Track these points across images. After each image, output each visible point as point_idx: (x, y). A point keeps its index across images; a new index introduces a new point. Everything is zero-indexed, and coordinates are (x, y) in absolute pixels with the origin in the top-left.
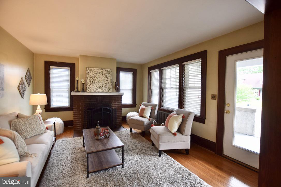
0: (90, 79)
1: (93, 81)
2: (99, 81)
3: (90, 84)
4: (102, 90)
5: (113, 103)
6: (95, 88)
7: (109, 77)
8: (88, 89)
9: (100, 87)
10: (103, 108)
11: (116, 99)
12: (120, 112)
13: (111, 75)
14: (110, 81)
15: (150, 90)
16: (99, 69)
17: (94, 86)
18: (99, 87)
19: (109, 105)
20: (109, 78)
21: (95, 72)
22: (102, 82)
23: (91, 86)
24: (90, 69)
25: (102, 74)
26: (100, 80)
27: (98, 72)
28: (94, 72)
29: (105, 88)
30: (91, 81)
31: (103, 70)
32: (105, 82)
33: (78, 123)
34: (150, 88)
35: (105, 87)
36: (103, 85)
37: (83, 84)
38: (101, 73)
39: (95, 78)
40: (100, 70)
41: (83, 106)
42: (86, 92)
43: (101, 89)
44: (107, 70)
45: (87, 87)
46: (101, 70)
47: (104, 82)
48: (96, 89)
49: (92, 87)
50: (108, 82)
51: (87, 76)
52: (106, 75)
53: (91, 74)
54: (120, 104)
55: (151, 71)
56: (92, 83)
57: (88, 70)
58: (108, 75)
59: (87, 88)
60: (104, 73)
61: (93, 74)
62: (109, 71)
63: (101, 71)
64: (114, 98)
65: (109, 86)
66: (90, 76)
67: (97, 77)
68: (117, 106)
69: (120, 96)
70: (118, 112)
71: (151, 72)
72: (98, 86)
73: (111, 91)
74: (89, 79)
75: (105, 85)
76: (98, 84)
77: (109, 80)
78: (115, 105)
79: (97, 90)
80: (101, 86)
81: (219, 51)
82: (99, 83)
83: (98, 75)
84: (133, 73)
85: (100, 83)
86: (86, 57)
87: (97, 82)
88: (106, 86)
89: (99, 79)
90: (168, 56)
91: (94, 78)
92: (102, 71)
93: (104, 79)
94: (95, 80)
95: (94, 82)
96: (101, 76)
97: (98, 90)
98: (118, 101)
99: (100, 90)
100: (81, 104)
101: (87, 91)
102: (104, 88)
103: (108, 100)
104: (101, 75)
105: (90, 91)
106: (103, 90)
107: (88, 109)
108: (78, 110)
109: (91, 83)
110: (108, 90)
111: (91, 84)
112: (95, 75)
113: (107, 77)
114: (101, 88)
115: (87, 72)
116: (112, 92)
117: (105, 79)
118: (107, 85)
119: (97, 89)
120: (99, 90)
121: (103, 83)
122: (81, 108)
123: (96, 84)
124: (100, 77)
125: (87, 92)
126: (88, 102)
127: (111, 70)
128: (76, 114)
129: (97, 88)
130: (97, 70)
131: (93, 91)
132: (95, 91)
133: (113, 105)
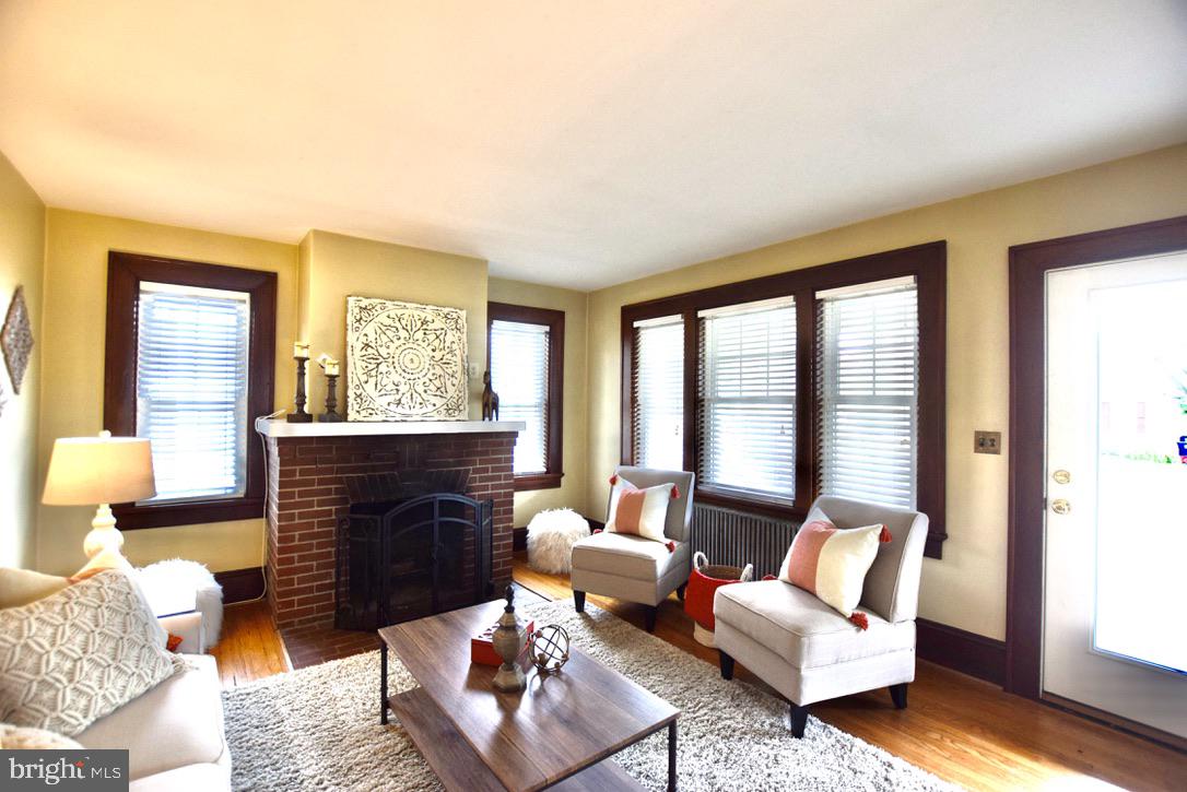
0: (364, 352)
1: (378, 364)
2: (411, 366)
3: (364, 378)
4: (424, 410)
5: (476, 471)
6: (391, 398)
7: (455, 346)
8: (356, 407)
9: (415, 395)
10: (441, 502)
11: (486, 453)
12: (506, 512)
13: (464, 337)
14: (459, 363)
15: (633, 408)
16: (408, 305)
17: (383, 392)
18: (408, 395)
19: (457, 483)
20: (457, 352)
21: (390, 322)
22: (425, 371)
23: (370, 388)
24: (364, 303)
25: (421, 332)
26: (412, 360)
27: (404, 322)
28: (383, 318)
29: (439, 402)
30: (371, 367)
31: (429, 314)
32: (438, 371)
33: (301, 581)
34: (634, 400)
35: (438, 393)
36: (428, 381)
37: (332, 378)
38: (419, 324)
39: (391, 351)
40: (412, 311)
41: (329, 492)
42: (346, 420)
43: (418, 406)
44: (446, 310)
45: (351, 393)
46: (416, 313)
47: (432, 371)
48: (393, 407)
49: (374, 394)
50: (450, 371)
51: (351, 337)
52: (442, 337)
53: (370, 329)
54: (506, 478)
55: (636, 324)
56: (373, 373)
57: (357, 310)
58: (449, 338)
59: (351, 400)
60: (431, 326)
61: (379, 331)
62: (455, 315)
63: (416, 318)
64: (479, 449)
65: (457, 388)
66: (363, 339)
67: (397, 343)
68: (494, 487)
69: (505, 440)
70: (498, 513)
71: (638, 328)
72: (403, 388)
73: (464, 416)
74: (358, 353)
75: (437, 383)
76: (403, 381)
77: (454, 358)
78: (482, 480)
79: (399, 410)
80: (420, 389)
81: (1010, 248)
82: (408, 376)
83: (403, 334)
84: (547, 328)
85: (416, 376)
86: (343, 244)
87: (400, 371)
88: (441, 391)
89: (411, 356)
90: (734, 259)
91: (383, 351)
92: (423, 316)
93: (432, 354)
94: (390, 360)
95: (383, 368)
96: (420, 342)
97: (402, 411)
98: (499, 461)
99: (413, 411)
100: (321, 482)
101: (352, 415)
102: (434, 400)
103: (451, 460)
104: (420, 335)
105: (363, 413)
106: (431, 408)
107: (354, 509)
108: (301, 516)
109: (368, 373)
110: (451, 410)
111: (372, 381)
112: (387, 332)
113: (447, 344)
114: (419, 400)
115: (350, 319)
116: (471, 419)
117: (438, 355)
118: (449, 384)
119: (399, 403)
120: (407, 411)
121: (430, 376)
122: (321, 504)
123: (395, 377)
124: (415, 346)
125: (350, 418)
126: (353, 470)
127: (463, 314)
128: (292, 539)
129: (398, 397)
130: (399, 312)
131: (381, 417)
132: (392, 414)
133: (474, 480)
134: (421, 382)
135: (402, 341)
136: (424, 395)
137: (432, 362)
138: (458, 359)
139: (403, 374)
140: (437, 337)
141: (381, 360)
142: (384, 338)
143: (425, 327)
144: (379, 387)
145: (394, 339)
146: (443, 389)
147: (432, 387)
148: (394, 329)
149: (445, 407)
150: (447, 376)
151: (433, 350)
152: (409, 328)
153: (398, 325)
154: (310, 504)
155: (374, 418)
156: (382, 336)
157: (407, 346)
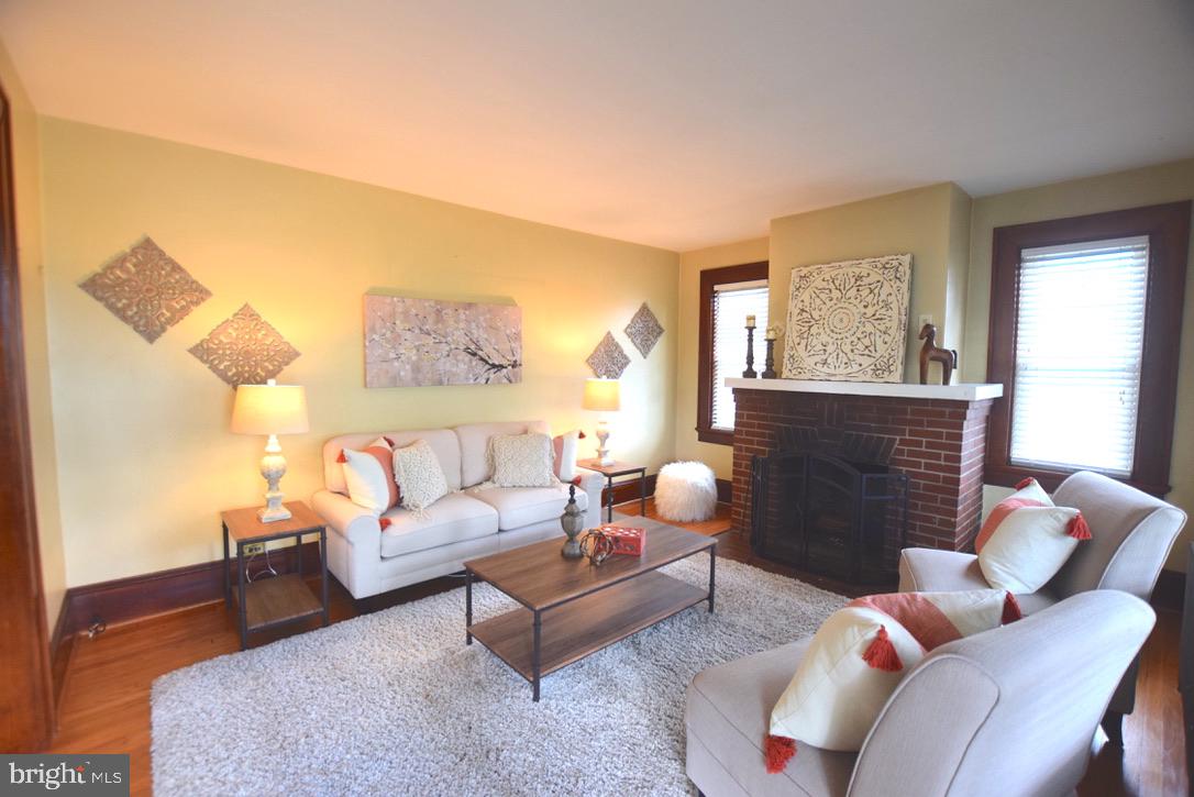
0: (800, 317)
1: (810, 327)
2: (840, 325)
3: (797, 340)
4: (849, 370)
5: (903, 442)
6: (817, 359)
7: (890, 299)
8: (789, 366)
9: (841, 354)
11: (920, 423)
13: (905, 286)
14: (896, 317)
16: (844, 264)
17: (812, 352)
18: (835, 355)
20: (894, 306)
21: (825, 284)
22: (855, 329)
23: (801, 348)
24: (805, 271)
25: (855, 289)
26: (841, 320)
27: (837, 283)
28: (819, 283)
29: (866, 361)
30: (804, 330)
31: (865, 267)
32: (869, 328)
35: (867, 352)
36: (856, 340)
37: (770, 342)
38: (853, 280)
39: (822, 313)
41: (762, 435)
42: (780, 378)
43: (843, 366)
44: (887, 258)
45: (786, 356)
46: (850, 270)
47: (861, 329)
48: (819, 366)
49: (804, 355)
50: (882, 328)
51: (791, 305)
52: (876, 291)
53: (805, 296)
56: (805, 336)
57: (798, 280)
58: (886, 289)
59: (785, 360)
60: (866, 281)
61: (814, 295)
62: (895, 263)
63: (851, 275)
64: (910, 418)
65: (892, 344)
66: (800, 305)
67: (829, 304)
68: (928, 467)
69: (950, 411)
72: (830, 349)
73: (897, 375)
74: (795, 318)
75: (866, 342)
76: (831, 341)
77: (890, 312)
78: (911, 454)
79: (825, 369)
80: (847, 348)
82: (835, 336)
83: (836, 293)
85: (844, 335)
87: (829, 332)
88: (869, 350)
89: (841, 316)
91: (816, 314)
92: (857, 271)
93: (864, 310)
94: (821, 322)
95: (814, 330)
96: (852, 300)
97: (828, 371)
99: (837, 372)
100: (759, 426)
101: (785, 373)
102: (861, 359)
103: (873, 425)
104: (853, 292)
105: (794, 372)
106: (856, 368)
109: (801, 336)
110: (880, 371)
111: (804, 342)
112: (822, 295)
113: (883, 297)
114: (845, 360)
115: (792, 289)
116: (905, 380)
117: (870, 311)
118: (879, 342)
119: (825, 363)
120: (832, 371)
121: (859, 334)
122: (759, 443)
123: (824, 338)
124: (846, 305)
125: (783, 376)
126: (782, 421)
127: (907, 259)
129: (825, 357)
130: (833, 274)
131: (809, 376)
132: (818, 373)
133: (901, 452)
134: (848, 341)
135: (834, 301)
136: (850, 355)
137: (863, 320)
138: (896, 311)
139: (832, 334)
140: (871, 292)
141: (813, 322)
142: (818, 301)
143: (858, 283)
144: (809, 348)
145: (827, 301)
146: (872, 348)
147: (861, 346)
148: (827, 291)
149: (873, 367)
150: (878, 334)
151: (865, 307)
152: (842, 288)
153: (832, 286)
154: (751, 442)
155: (802, 376)
156: (817, 300)
157: (839, 305)
